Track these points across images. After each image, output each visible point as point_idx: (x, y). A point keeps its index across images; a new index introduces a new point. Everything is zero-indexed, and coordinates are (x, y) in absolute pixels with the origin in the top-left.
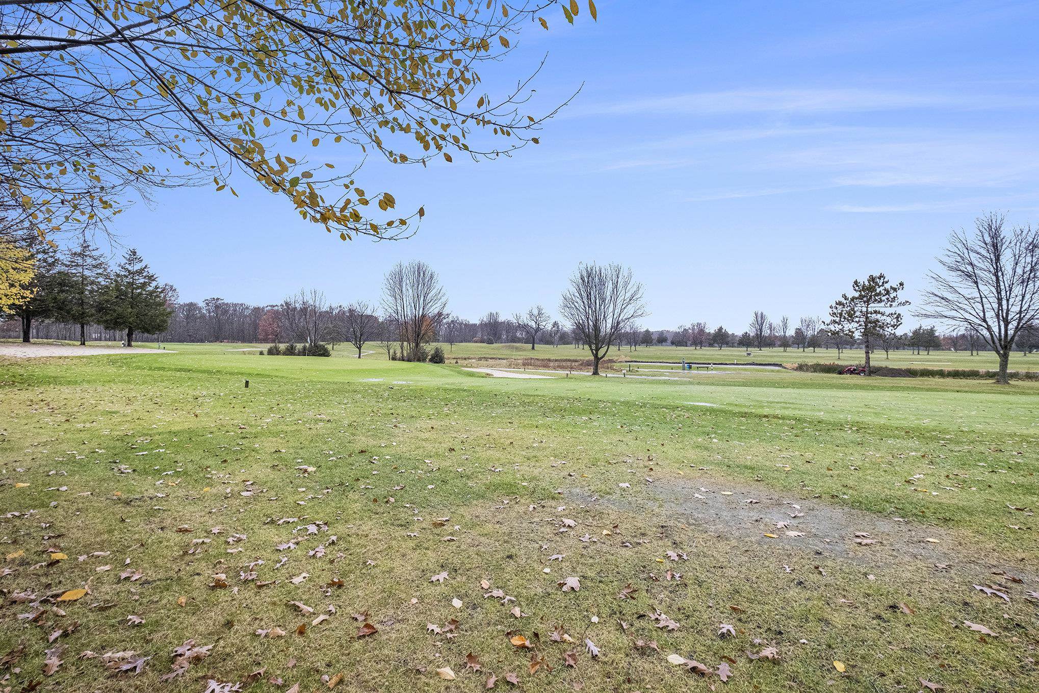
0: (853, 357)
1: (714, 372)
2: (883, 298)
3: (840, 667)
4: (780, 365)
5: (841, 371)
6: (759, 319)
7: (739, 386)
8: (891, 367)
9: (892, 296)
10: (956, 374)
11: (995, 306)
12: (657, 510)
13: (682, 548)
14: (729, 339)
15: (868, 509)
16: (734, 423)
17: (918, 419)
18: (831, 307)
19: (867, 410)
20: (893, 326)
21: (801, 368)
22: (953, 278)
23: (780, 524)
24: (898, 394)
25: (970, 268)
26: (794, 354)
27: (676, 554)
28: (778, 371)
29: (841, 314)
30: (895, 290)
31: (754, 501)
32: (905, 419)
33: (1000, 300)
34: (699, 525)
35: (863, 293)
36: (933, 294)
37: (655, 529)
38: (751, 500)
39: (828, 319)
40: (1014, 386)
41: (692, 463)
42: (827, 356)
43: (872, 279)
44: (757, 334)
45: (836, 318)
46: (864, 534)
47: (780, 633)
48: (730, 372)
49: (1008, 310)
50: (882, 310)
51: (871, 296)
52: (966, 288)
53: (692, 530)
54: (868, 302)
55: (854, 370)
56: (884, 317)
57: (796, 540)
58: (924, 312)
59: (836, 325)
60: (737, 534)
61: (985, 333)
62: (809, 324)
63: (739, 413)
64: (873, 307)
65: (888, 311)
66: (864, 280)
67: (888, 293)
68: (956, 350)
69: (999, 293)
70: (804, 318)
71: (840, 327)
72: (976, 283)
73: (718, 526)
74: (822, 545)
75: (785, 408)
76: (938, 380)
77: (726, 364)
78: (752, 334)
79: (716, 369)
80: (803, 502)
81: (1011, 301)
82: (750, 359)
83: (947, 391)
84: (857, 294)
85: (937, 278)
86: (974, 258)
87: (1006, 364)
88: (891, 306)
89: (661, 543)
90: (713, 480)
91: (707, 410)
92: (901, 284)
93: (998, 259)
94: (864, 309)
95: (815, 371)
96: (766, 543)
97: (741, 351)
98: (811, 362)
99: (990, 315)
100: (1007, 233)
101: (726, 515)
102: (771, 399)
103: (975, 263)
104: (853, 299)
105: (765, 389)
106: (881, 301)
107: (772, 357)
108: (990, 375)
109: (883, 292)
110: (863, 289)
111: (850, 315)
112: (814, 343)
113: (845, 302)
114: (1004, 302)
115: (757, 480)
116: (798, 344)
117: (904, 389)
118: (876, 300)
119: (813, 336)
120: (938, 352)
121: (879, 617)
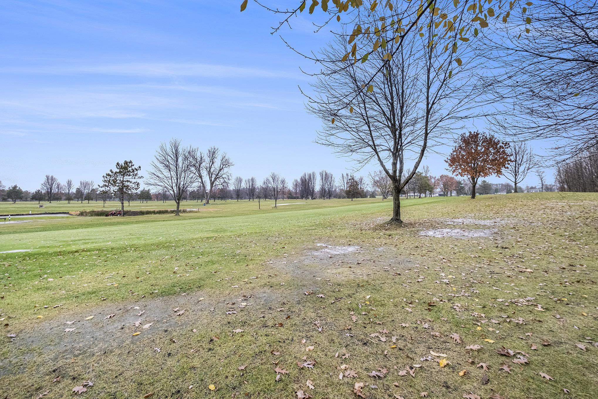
0: (114, 205)
1: (12, 222)
2: (131, 174)
3: (212, 387)
4: (68, 213)
5: (106, 214)
6: (50, 181)
7: (40, 231)
8: (132, 210)
9: (136, 172)
10: (160, 212)
11: (176, 181)
12: (40, 360)
13: (82, 379)
14: (23, 195)
15: (170, 294)
16: (55, 261)
17: (157, 238)
18: (104, 177)
19: (132, 237)
20: (136, 189)
21: (82, 214)
22: (161, 166)
23: (137, 324)
24: (141, 225)
25: (168, 163)
26: (75, 205)
27: (82, 387)
28: (67, 217)
29: (109, 181)
30: (137, 170)
31: (112, 315)
32: (152, 239)
33: (177, 179)
34: (85, 352)
35: (121, 170)
36: (153, 174)
37: (48, 377)
38: (110, 315)
39: (102, 183)
40: (181, 216)
41: (44, 304)
42: (97, 205)
43: (126, 163)
44: (48, 192)
45: (106, 183)
46: (178, 309)
47: (179, 391)
48: (27, 221)
49: (180, 184)
50: (131, 180)
51: (125, 172)
52: (166, 173)
53: (82, 359)
54: (124, 175)
55: (115, 213)
56: (131, 184)
57: (150, 329)
58: (150, 182)
59: (106, 188)
60: (116, 344)
61: (172, 193)
62: (85, 185)
63: (55, 253)
64: (126, 178)
65: (134, 181)
66: (122, 163)
67: (133, 171)
68: (157, 200)
69: (177, 175)
70: (82, 181)
71: (108, 189)
72: (170, 170)
73: (100, 346)
74: (164, 325)
75: (86, 243)
76: (153, 216)
77: (23, 215)
78: (43, 192)
79: (12, 219)
80: (138, 303)
81: (181, 179)
82: (43, 210)
83: (159, 221)
84: (118, 171)
85: (156, 167)
86: (169, 158)
87: (179, 207)
88: (135, 178)
89: (61, 386)
90: (71, 312)
91: (25, 256)
92: (140, 167)
93: (177, 161)
94: (122, 179)
95: (92, 216)
96: (137, 340)
97: (35, 204)
98: (88, 210)
99: (174, 185)
100: (180, 150)
101: (99, 334)
102: (72, 239)
103: (170, 161)
104: (116, 173)
105: (62, 231)
106: (130, 175)
107: (60, 207)
108: (172, 212)
109: (131, 170)
110: (121, 168)
111: (114, 182)
112: (89, 197)
113: (111, 174)
114: (179, 180)
115: (103, 300)
116: (78, 198)
117: (142, 222)
118: (127, 175)
119: (89, 193)
120: (150, 202)
121: (210, 349)
